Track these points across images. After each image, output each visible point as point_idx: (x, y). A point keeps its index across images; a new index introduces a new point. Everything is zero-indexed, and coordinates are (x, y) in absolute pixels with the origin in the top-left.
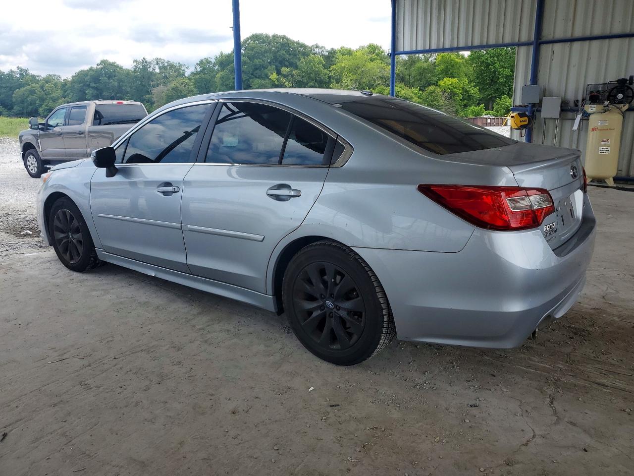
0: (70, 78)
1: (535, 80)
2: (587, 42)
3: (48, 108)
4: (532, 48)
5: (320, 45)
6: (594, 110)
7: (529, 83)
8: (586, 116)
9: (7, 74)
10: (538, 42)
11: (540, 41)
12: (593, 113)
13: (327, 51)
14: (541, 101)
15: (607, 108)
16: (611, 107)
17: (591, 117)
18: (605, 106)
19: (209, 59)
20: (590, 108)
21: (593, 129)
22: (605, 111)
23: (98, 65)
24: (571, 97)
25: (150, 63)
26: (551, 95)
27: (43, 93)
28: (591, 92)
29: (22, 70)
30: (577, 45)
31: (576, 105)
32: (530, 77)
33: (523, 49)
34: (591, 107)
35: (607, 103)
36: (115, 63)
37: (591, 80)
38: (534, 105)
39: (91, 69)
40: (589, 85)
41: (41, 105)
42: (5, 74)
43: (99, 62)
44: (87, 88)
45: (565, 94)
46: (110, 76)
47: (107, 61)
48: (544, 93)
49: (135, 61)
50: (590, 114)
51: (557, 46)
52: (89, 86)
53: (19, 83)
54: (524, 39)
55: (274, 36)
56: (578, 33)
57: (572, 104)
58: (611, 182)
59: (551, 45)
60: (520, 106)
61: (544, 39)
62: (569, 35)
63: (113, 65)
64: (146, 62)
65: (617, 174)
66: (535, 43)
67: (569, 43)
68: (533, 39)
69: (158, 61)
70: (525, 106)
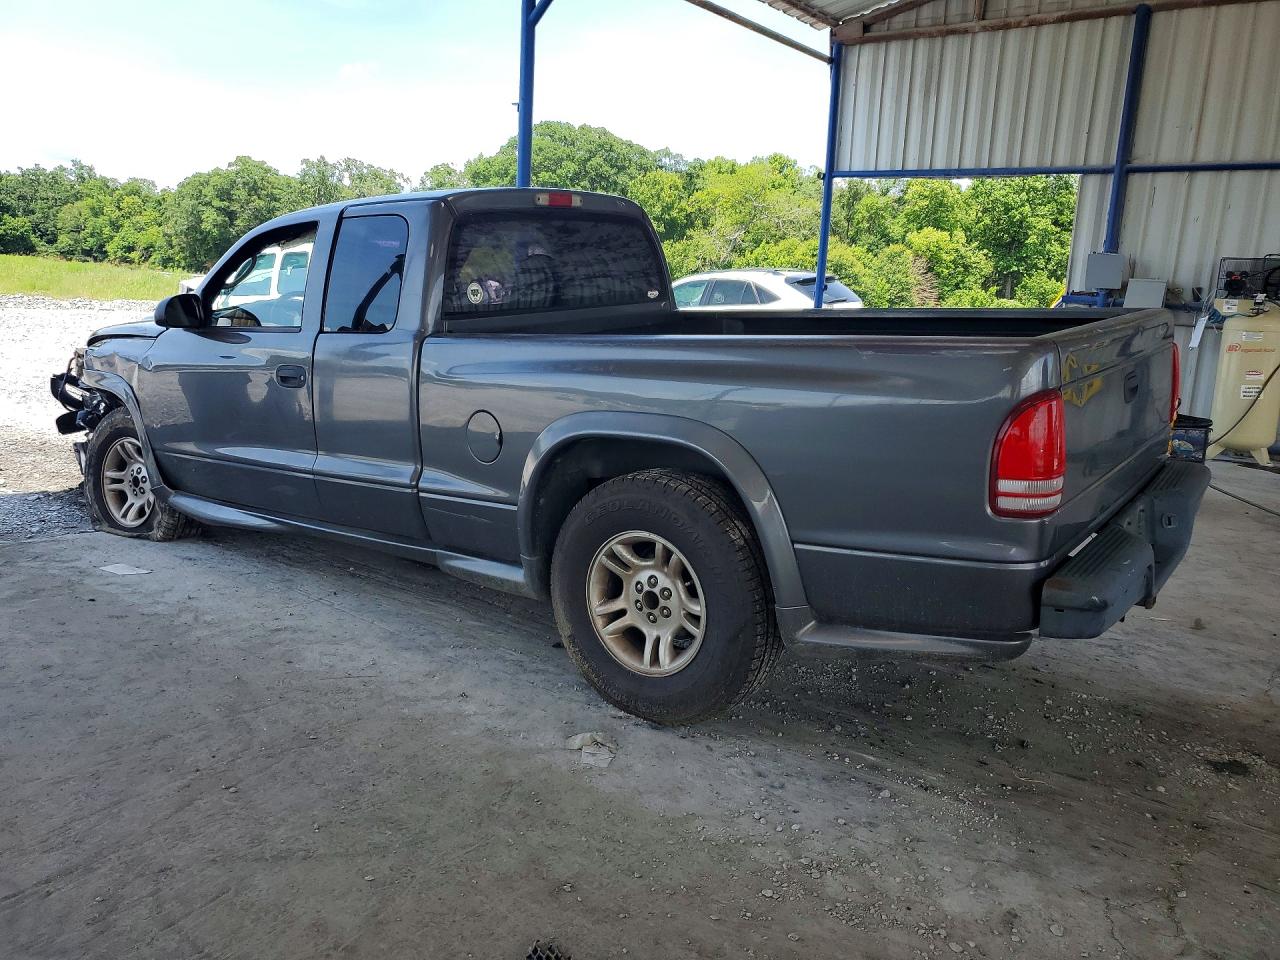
0: (174, 187)
1: (1113, 243)
2: (1225, 175)
3: (126, 244)
4: (1111, 179)
5: (674, 151)
6: (1234, 310)
7: (1101, 249)
8: (1217, 321)
9: (51, 173)
10: (1124, 170)
11: (1129, 165)
12: (1232, 316)
13: (686, 163)
14: (1125, 286)
15: (1261, 307)
16: (1268, 306)
17: (1228, 324)
18: (1256, 304)
19: (451, 166)
20: (1225, 306)
21: (1231, 349)
22: (1258, 314)
23: (230, 165)
24: (1186, 280)
25: (334, 167)
26: (1146, 275)
27: (118, 213)
28: (1229, 274)
29: (82, 168)
30: (1202, 177)
31: (1197, 298)
32: (1104, 237)
33: (1093, 181)
34: (1227, 303)
35: (1261, 297)
36: (264, 163)
37: (1230, 250)
38: (1110, 293)
39: (217, 172)
40: (1224, 259)
41: (112, 238)
42: (48, 172)
43: (233, 160)
44: (204, 208)
45: (1174, 277)
46: (253, 189)
47: (250, 158)
48: (1132, 269)
49: (305, 161)
50: (1224, 318)
51: (1163, 179)
52: (208, 204)
53: (73, 192)
54: (1096, 160)
55: (582, 128)
56: (1206, 156)
57: (1188, 297)
58: (1263, 458)
59: (1150, 175)
60: (1079, 294)
61: (1136, 163)
62: (1186, 160)
63: (260, 165)
64: (326, 164)
65: (1276, 441)
66: (1117, 171)
67: (1187, 174)
68: (1113, 161)
69: (349, 164)
70: (1092, 294)
